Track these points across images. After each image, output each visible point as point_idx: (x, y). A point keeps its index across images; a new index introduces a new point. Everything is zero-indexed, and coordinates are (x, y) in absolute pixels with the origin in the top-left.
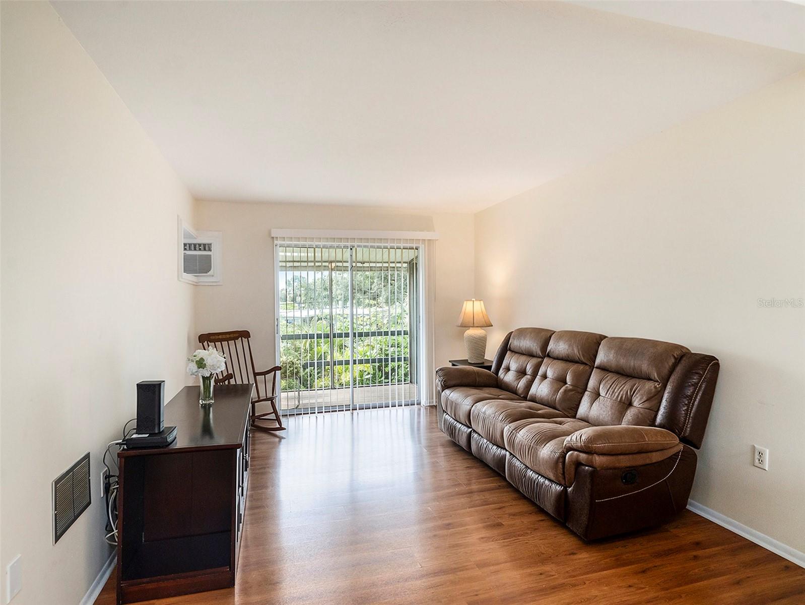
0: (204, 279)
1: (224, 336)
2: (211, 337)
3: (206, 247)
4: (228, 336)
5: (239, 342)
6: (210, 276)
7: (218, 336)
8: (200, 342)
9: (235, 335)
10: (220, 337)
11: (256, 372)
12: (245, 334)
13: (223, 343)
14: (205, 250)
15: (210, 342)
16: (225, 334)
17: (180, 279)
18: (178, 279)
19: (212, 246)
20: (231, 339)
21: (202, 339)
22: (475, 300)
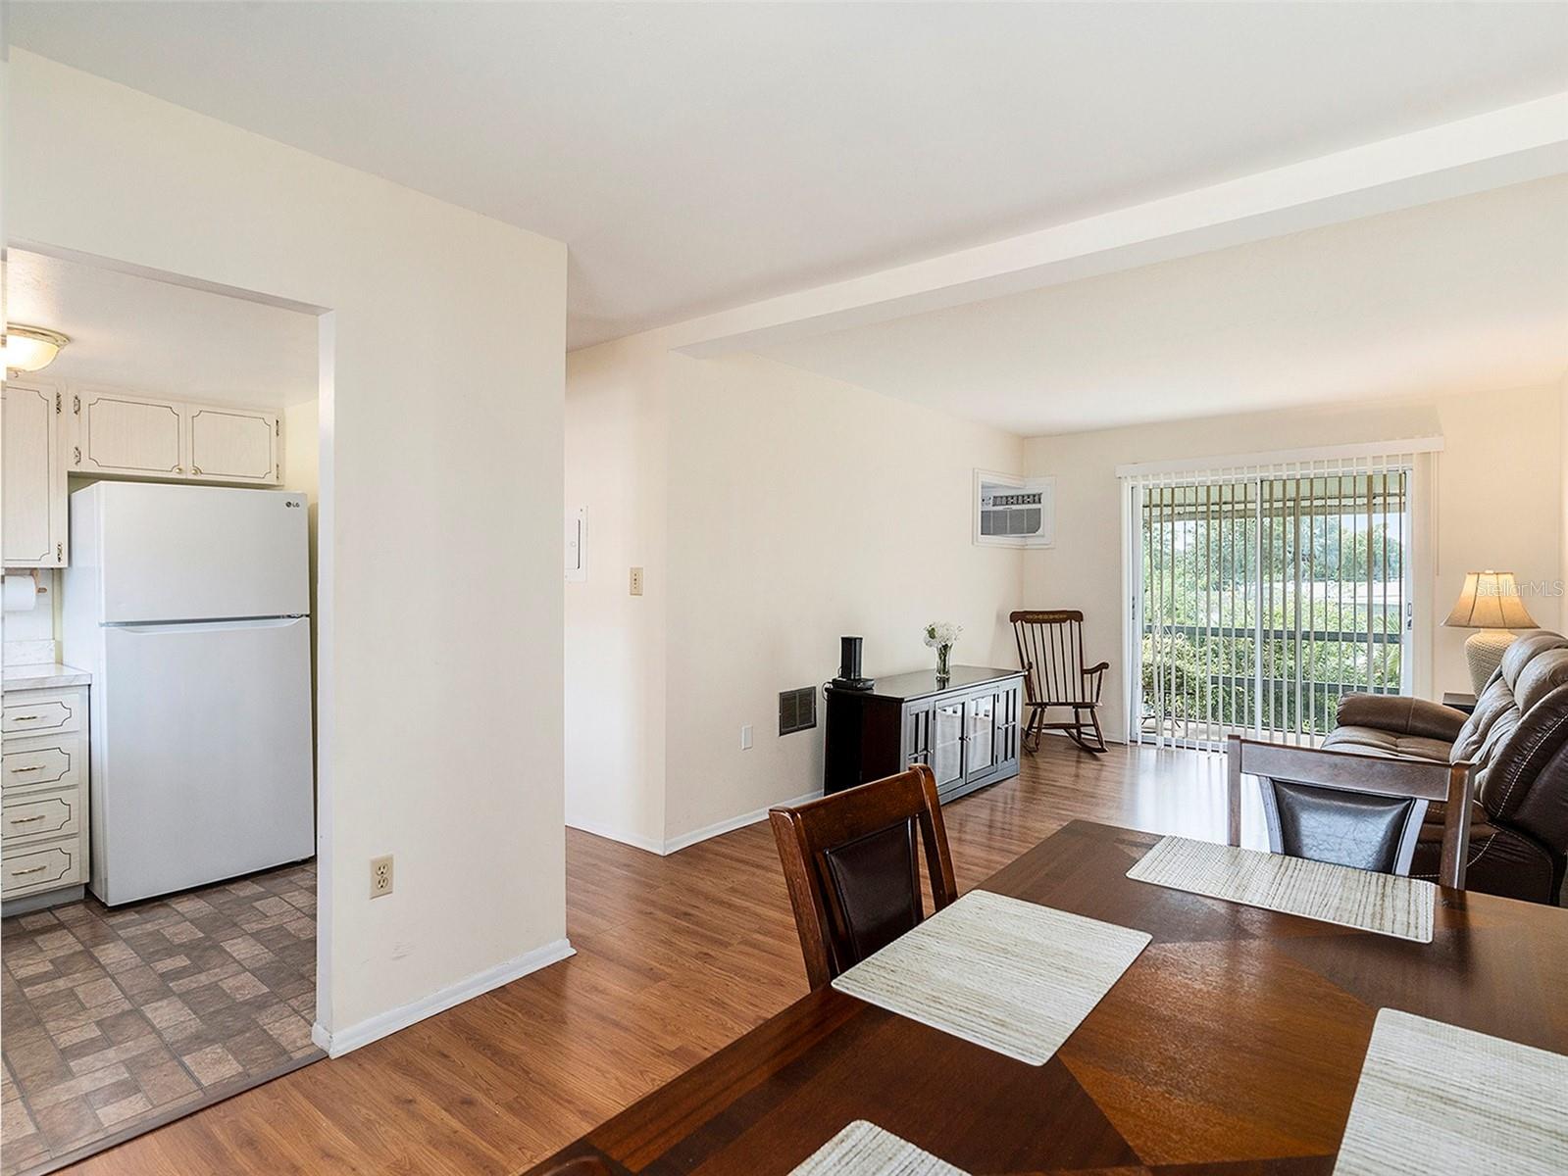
0: (1032, 540)
1: (1046, 617)
2: (1028, 616)
3: (1036, 498)
4: (1051, 617)
5: (1066, 626)
6: (1038, 536)
7: (1038, 615)
8: (1011, 621)
9: (1061, 616)
10: (1040, 617)
11: (1085, 668)
12: (1077, 616)
13: (1053, 625)
14: (1034, 502)
15: (1026, 622)
16: (1047, 614)
17: (975, 543)
18: (973, 543)
19: (1042, 496)
20: (1055, 621)
21: (1015, 617)
22: (1492, 572)
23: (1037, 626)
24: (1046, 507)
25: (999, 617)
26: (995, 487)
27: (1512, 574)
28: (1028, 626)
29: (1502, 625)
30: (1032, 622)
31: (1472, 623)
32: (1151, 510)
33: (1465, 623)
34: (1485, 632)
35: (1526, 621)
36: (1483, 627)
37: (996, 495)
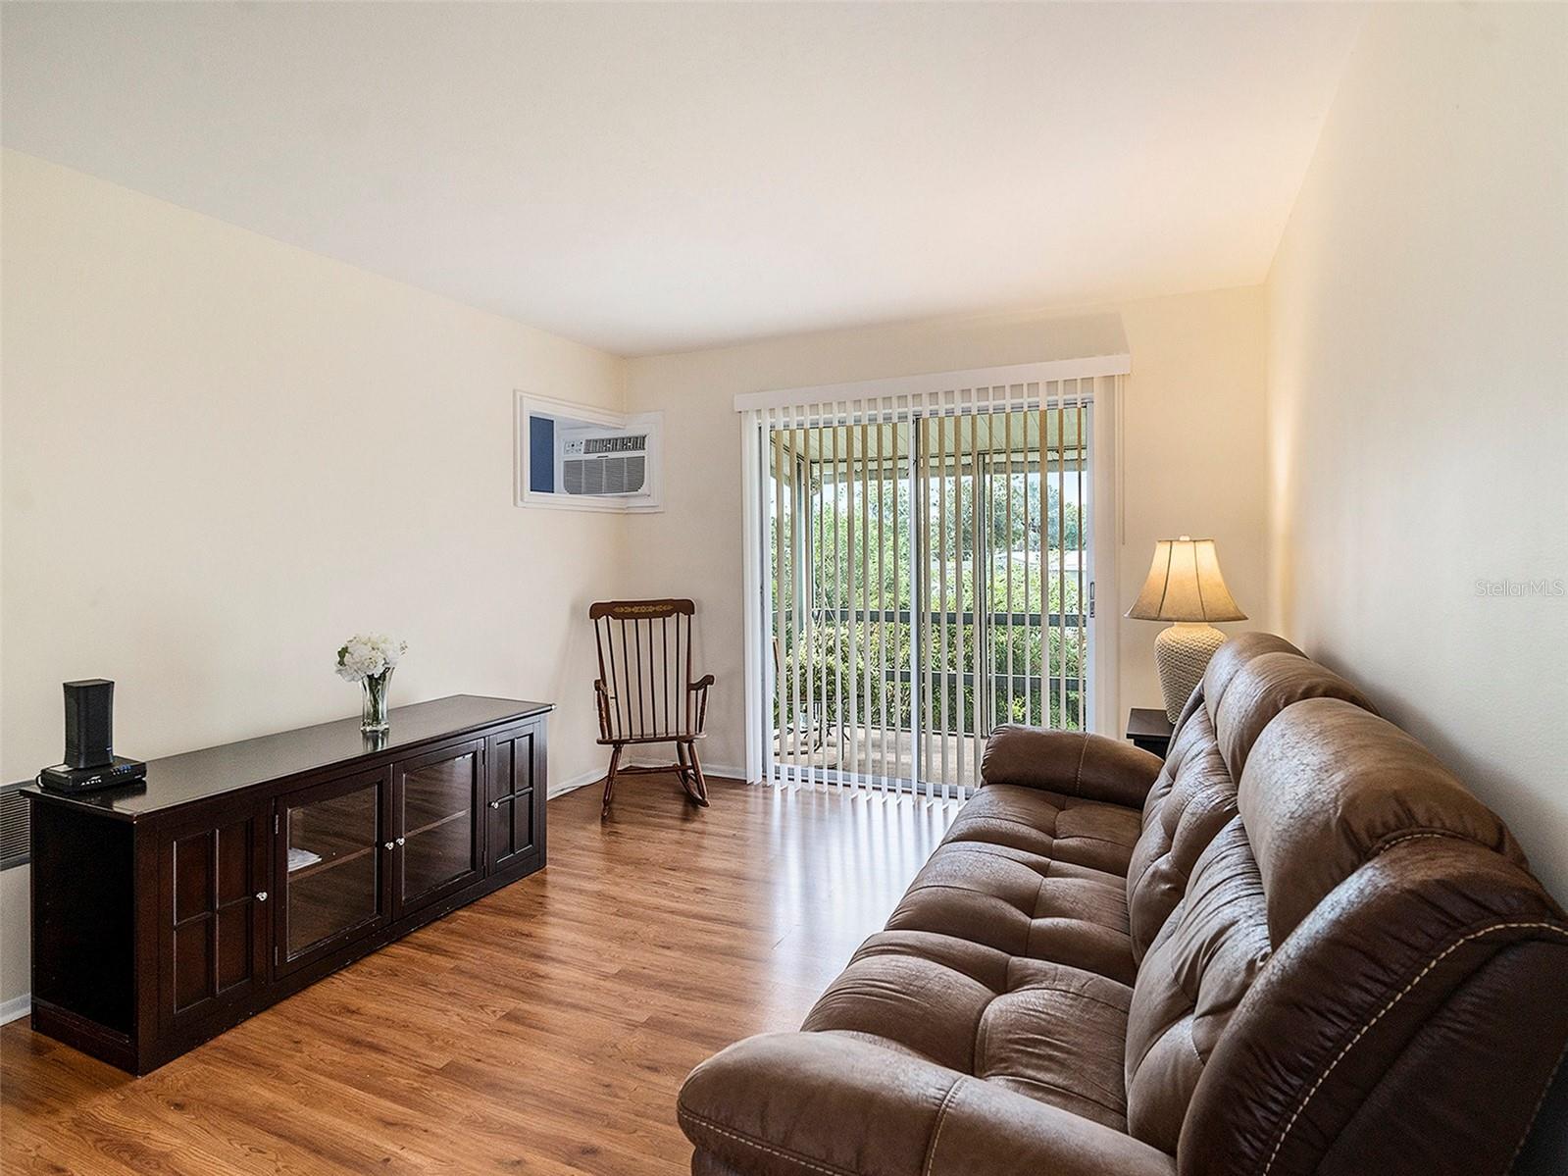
0: (636, 501)
1: (643, 609)
2: (617, 610)
3: (638, 442)
4: (651, 609)
5: (671, 621)
6: (642, 496)
7: (632, 607)
8: (591, 618)
9: (666, 608)
10: (636, 609)
11: (693, 682)
12: (686, 607)
13: (653, 620)
14: (636, 448)
15: (613, 619)
16: (645, 605)
17: (519, 503)
18: (515, 504)
19: (646, 439)
20: (656, 615)
21: (598, 611)
22: (1188, 539)
23: (630, 623)
24: (651, 454)
25: (575, 611)
26: (588, 426)
27: (1212, 541)
28: (615, 624)
29: (1202, 618)
30: (622, 617)
31: (1164, 615)
32: (821, 467)
33: (1155, 615)
34: (1180, 626)
35: (1232, 609)
36: (1177, 621)
37: (589, 438)
